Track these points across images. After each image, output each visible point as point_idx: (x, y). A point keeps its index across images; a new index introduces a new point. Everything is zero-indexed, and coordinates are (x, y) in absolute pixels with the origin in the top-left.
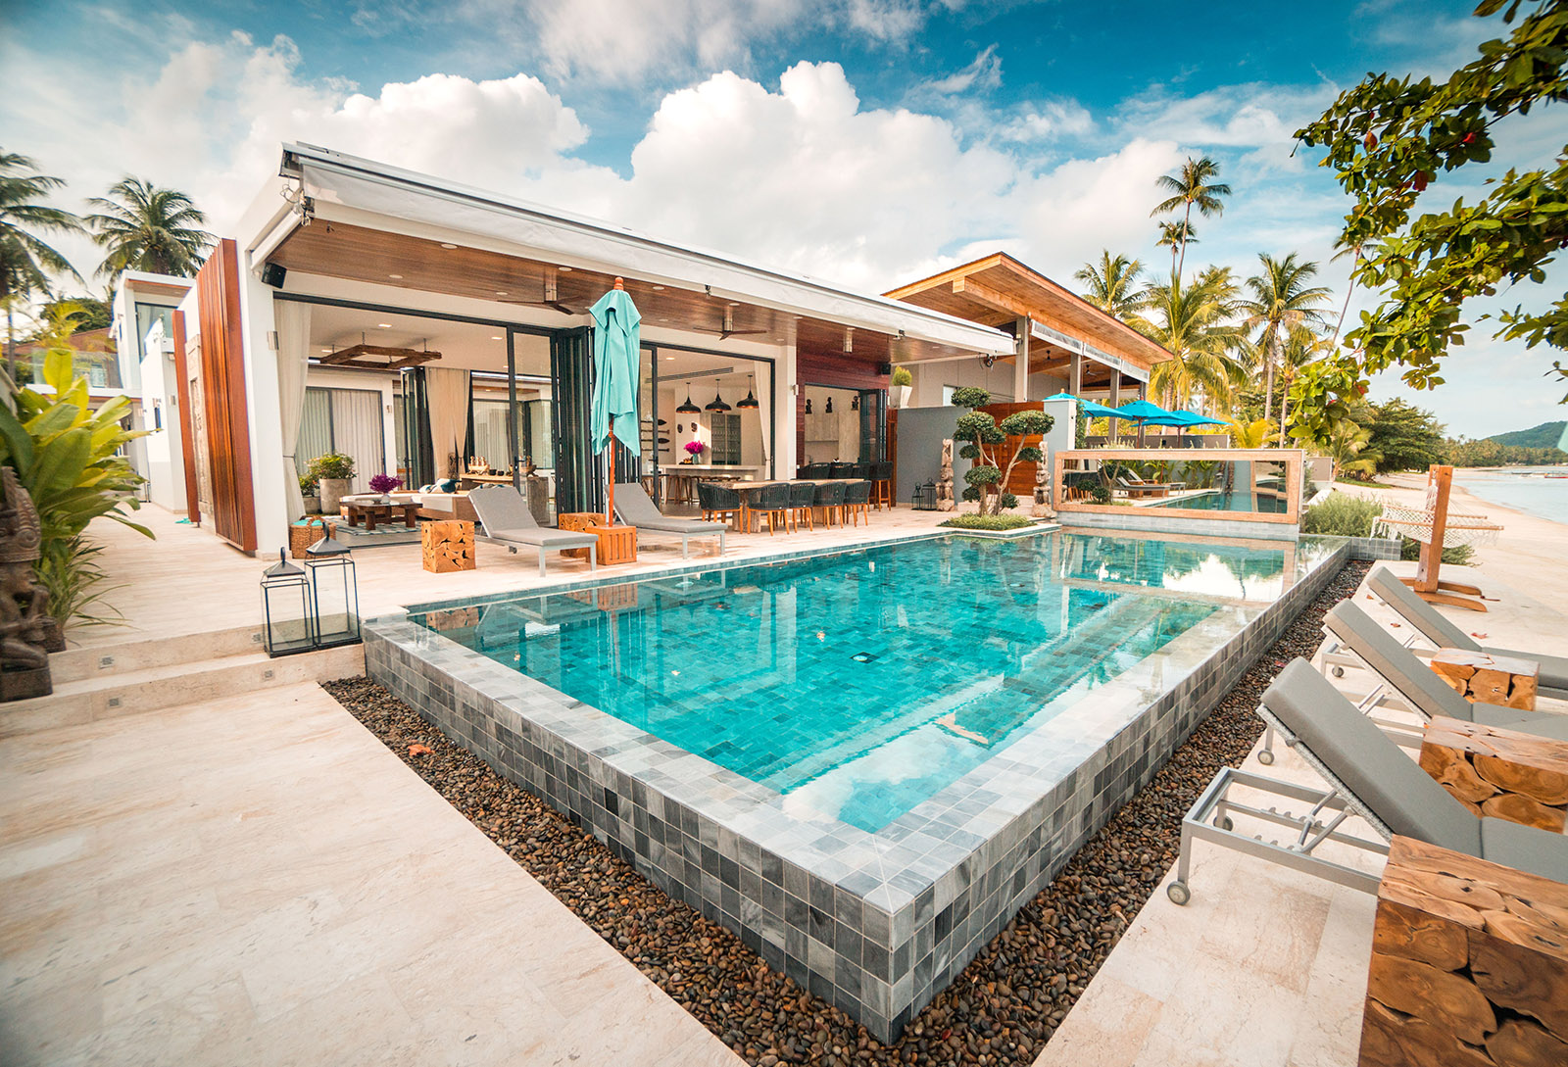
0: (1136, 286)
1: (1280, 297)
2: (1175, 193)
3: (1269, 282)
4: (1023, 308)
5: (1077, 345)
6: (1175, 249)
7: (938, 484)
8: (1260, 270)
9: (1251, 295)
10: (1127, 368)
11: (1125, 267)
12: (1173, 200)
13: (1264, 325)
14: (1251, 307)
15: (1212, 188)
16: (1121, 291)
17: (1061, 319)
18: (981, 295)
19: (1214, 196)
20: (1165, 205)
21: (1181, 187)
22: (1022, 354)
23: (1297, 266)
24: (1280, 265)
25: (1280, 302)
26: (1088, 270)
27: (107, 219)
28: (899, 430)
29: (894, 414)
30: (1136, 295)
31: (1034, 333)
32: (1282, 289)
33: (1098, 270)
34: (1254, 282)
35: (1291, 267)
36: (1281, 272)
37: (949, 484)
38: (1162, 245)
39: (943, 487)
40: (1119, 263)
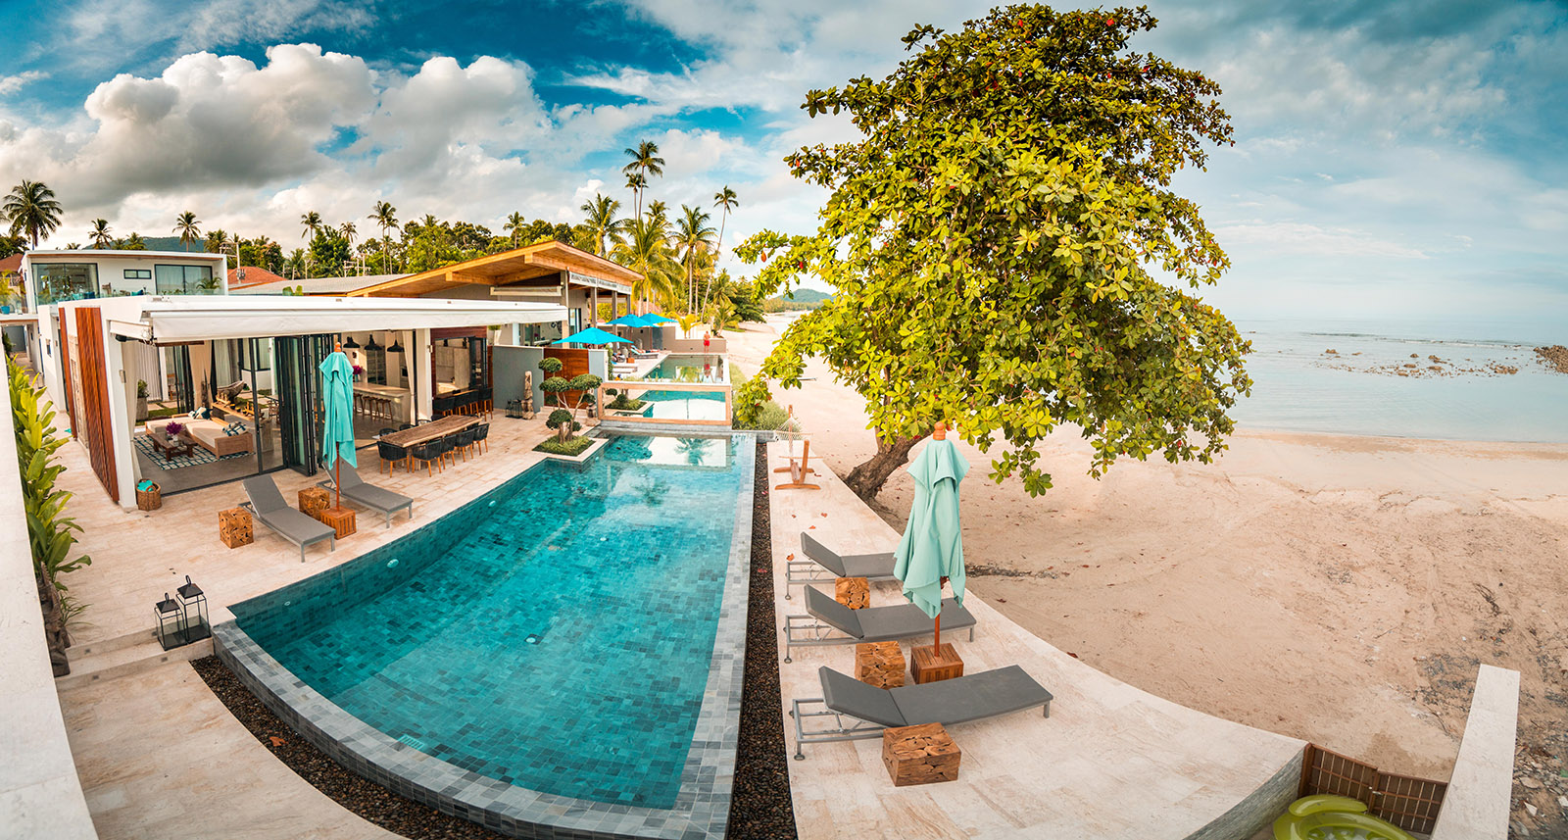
0: (618, 216)
1: (693, 233)
2: (635, 160)
3: (687, 222)
4: (564, 265)
5: (593, 282)
6: (636, 190)
7: (523, 402)
8: (683, 215)
9: (679, 229)
10: (619, 289)
11: (610, 204)
12: (635, 163)
13: (687, 248)
14: (679, 237)
15: (655, 159)
16: (608, 220)
17: (585, 266)
18: (542, 263)
19: (656, 164)
20: (630, 166)
21: (639, 156)
22: (565, 296)
23: (702, 214)
24: (693, 212)
25: (694, 236)
26: (589, 205)
27: (12, 205)
28: (493, 361)
29: (491, 348)
30: (617, 222)
31: (572, 281)
32: (694, 227)
33: (595, 205)
34: (680, 221)
35: (698, 214)
36: (693, 218)
37: (530, 401)
38: (629, 188)
39: (526, 404)
40: (607, 201)
